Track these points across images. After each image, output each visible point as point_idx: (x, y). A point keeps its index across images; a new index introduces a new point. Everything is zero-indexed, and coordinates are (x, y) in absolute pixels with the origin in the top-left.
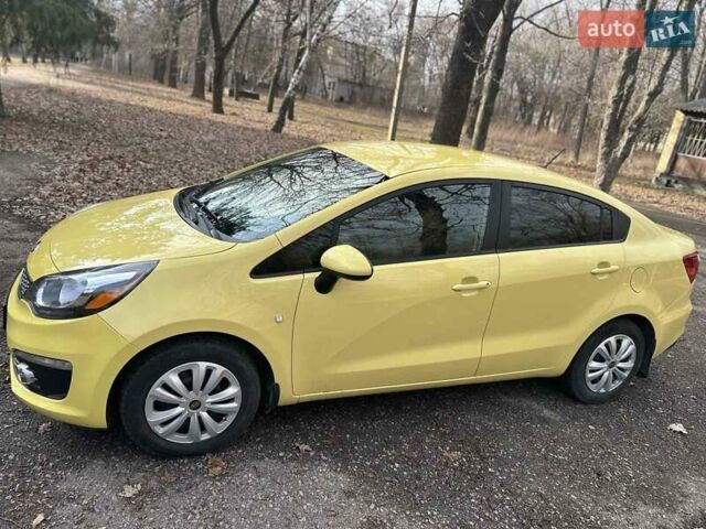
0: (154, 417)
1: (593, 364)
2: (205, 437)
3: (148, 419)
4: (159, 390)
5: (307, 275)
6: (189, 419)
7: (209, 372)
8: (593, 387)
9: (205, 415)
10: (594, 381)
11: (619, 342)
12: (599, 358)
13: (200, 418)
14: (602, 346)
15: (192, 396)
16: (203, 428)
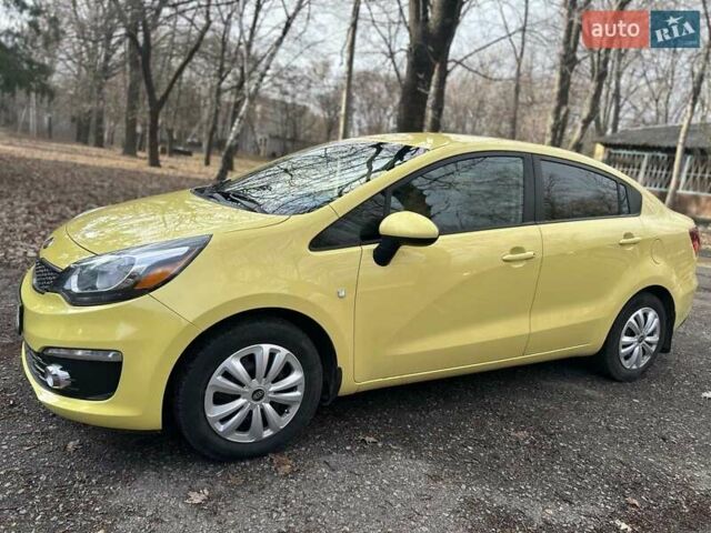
0: (215, 412)
1: (626, 339)
2: (267, 433)
3: (209, 415)
4: (220, 378)
5: (365, 248)
6: (250, 413)
7: (272, 355)
8: (626, 364)
9: (268, 407)
10: (627, 357)
11: (645, 315)
12: (631, 333)
13: (263, 411)
14: (632, 319)
15: (255, 384)
16: (266, 423)
